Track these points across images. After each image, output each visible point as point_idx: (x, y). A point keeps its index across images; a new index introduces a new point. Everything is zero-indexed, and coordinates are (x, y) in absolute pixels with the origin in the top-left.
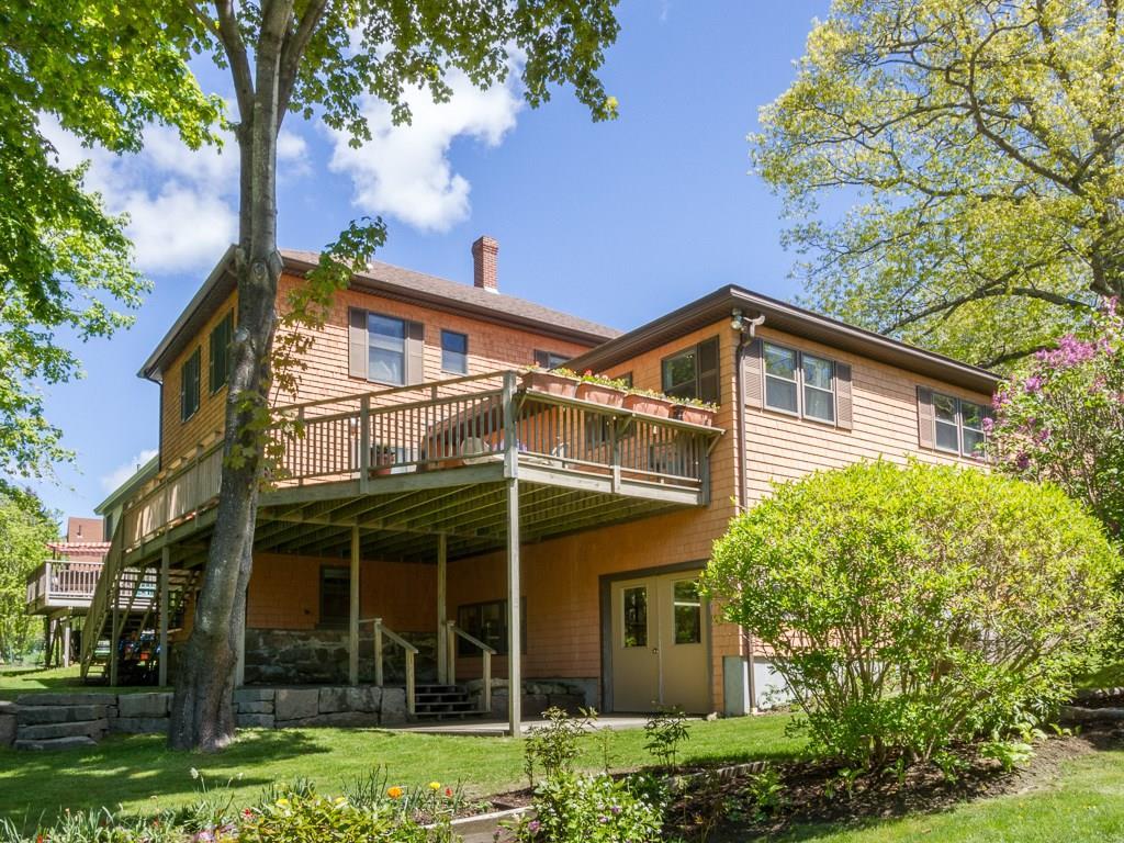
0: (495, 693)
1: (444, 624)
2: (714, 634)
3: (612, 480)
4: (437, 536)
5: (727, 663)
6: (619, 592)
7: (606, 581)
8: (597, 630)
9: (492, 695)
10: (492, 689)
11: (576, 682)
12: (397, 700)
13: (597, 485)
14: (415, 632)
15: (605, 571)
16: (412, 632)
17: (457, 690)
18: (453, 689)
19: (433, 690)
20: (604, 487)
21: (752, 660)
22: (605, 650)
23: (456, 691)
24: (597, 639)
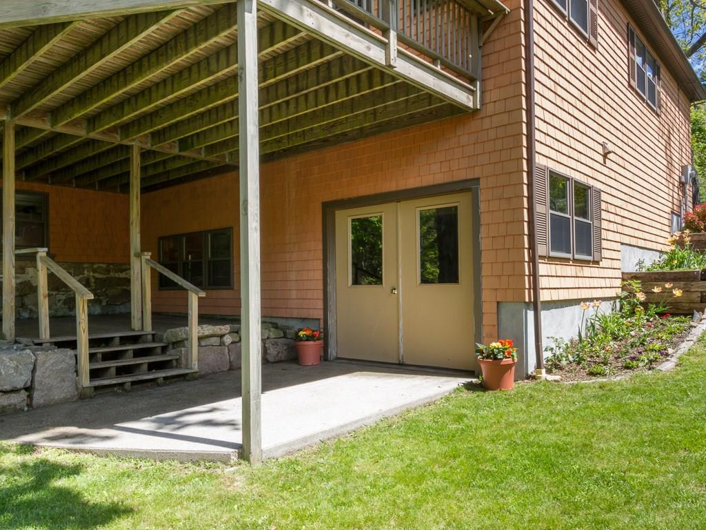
0: (203, 343)
1: (138, 256)
2: (484, 273)
3: (385, 46)
4: (128, 148)
5: (503, 311)
6: (344, 223)
7: (330, 208)
8: (319, 265)
9: (199, 345)
10: (200, 339)
11: (291, 323)
12: (63, 365)
13: (369, 48)
14: (112, 264)
15: (329, 197)
16: (109, 264)
17: (154, 338)
18: (150, 337)
19: (124, 340)
20: (375, 54)
21: (539, 305)
22: (330, 289)
23: (154, 341)
24: (319, 275)
